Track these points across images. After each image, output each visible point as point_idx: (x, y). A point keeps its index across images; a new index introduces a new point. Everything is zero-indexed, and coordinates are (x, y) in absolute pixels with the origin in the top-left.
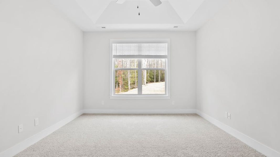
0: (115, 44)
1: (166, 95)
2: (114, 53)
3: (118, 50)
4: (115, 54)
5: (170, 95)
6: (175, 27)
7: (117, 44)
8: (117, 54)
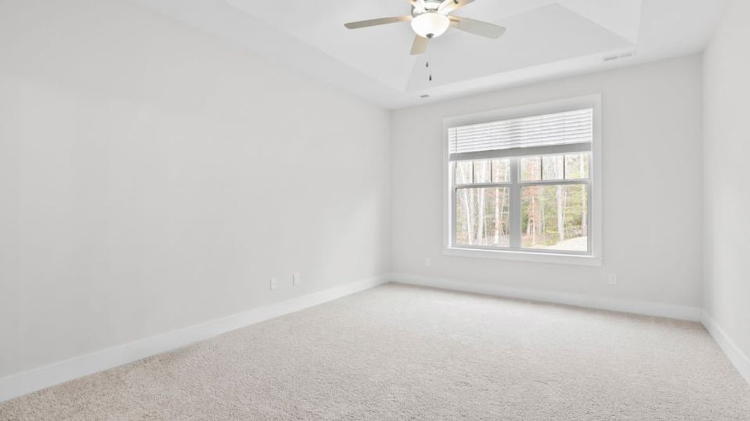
0: (454, 129)
1: (591, 255)
2: (451, 151)
3: (460, 141)
4: (454, 152)
5: (602, 256)
6: (606, 59)
7: (459, 128)
8: (458, 152)
